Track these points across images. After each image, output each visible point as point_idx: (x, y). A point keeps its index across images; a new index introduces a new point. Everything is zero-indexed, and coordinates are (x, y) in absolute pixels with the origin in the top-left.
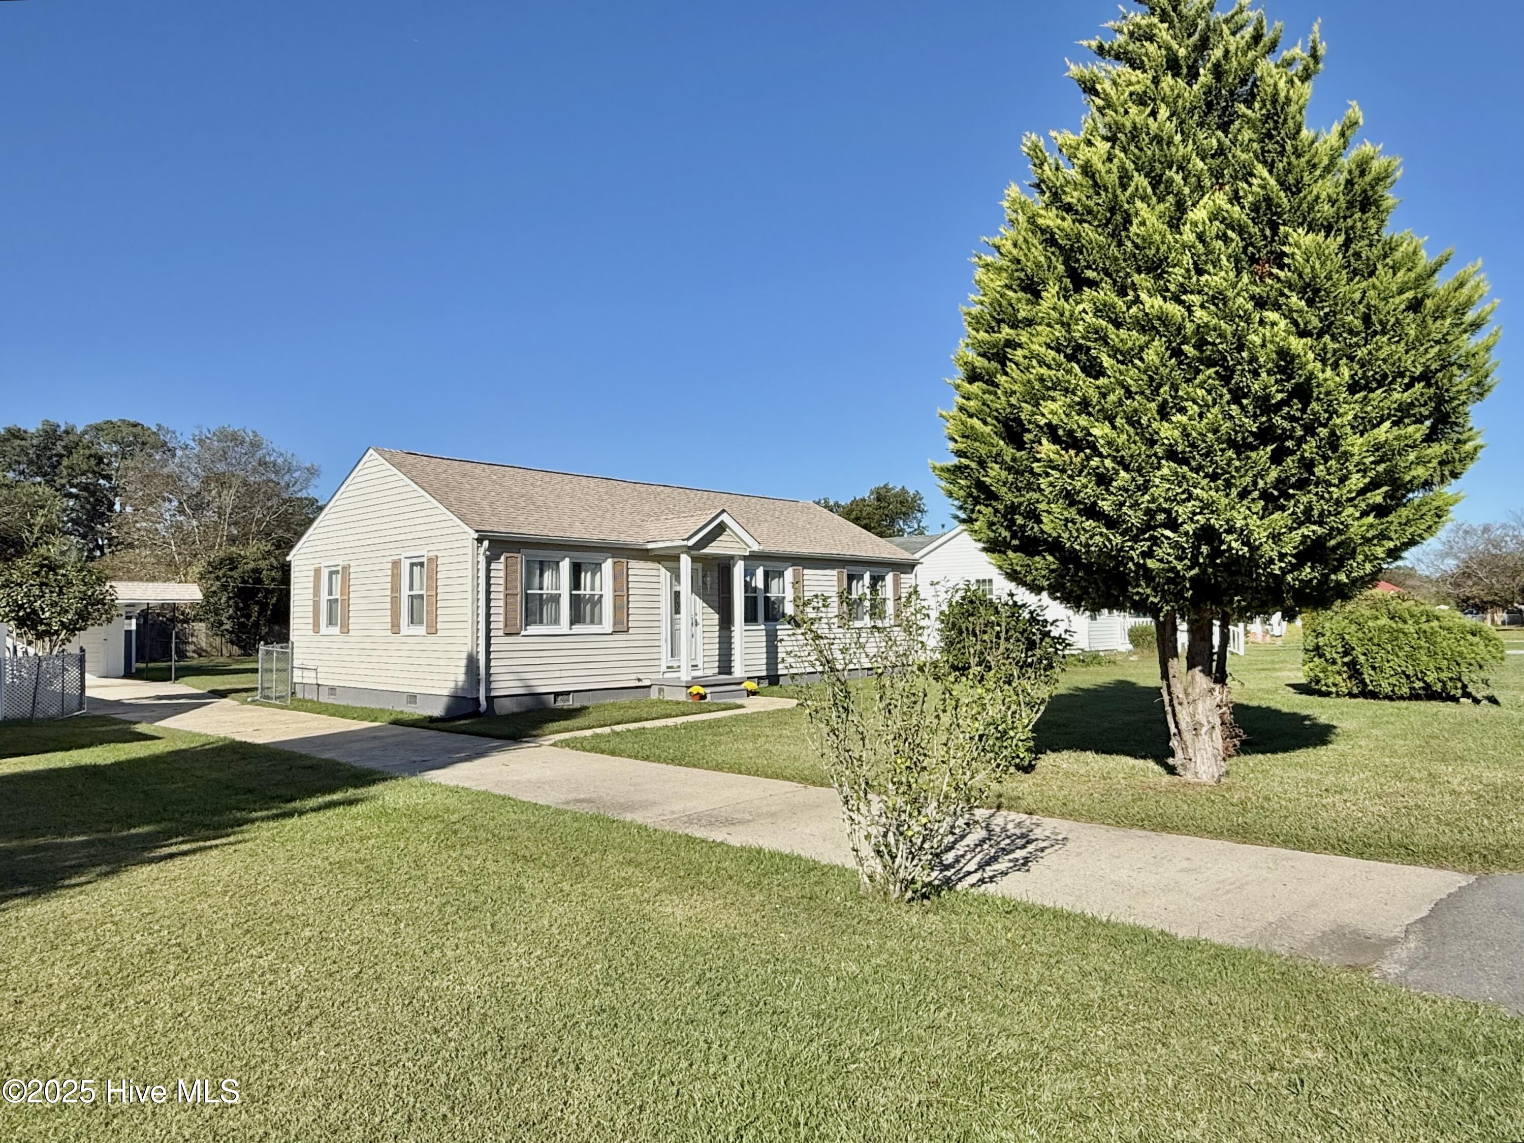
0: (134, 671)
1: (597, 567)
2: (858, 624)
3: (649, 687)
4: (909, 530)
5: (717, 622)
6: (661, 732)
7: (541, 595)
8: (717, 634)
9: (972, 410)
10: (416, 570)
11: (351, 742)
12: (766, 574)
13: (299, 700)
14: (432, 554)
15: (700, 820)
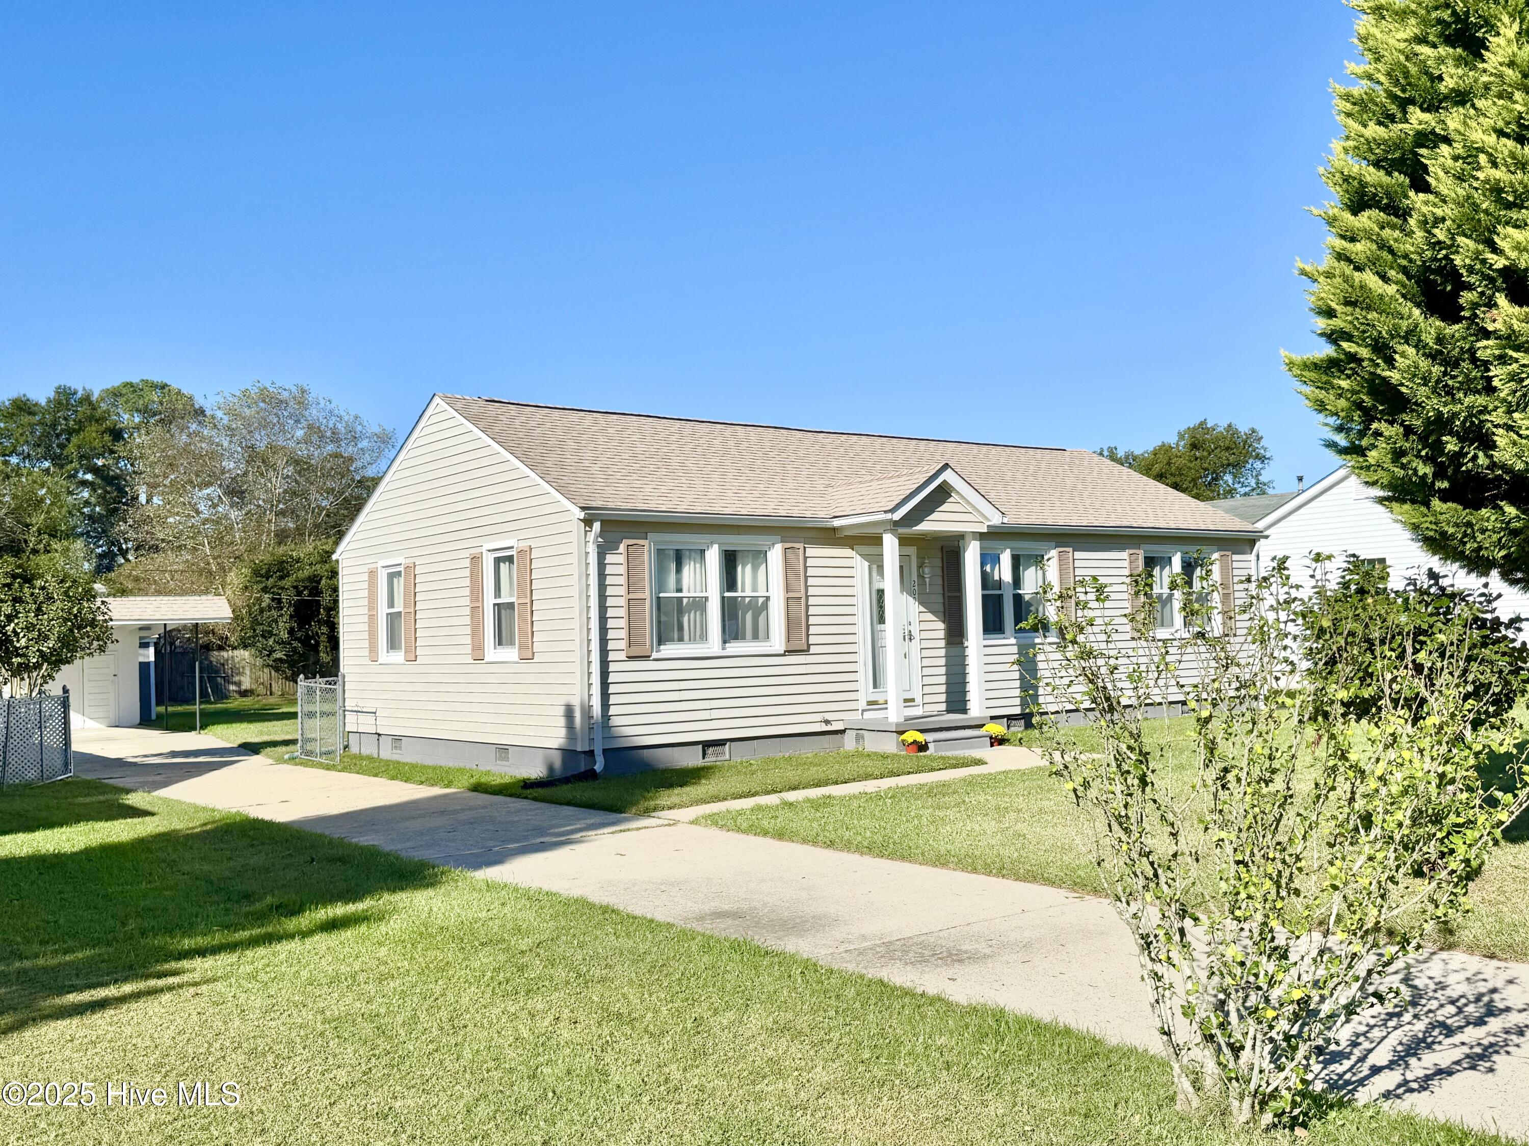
0: (154, 717)
1: (760, 556)
2: (1162, 633)
3: (842, 732)
4: (1243, 490)
5: (941, 634)
6: (855, 804)
7: (680, 600)
8: (942, 652)
9: (1361, 259)
10: (504, 567)
11: (408, 819)
12: (1016, 562)
13: (355, 757)
14: (524, 545)
15: (906, 952)
